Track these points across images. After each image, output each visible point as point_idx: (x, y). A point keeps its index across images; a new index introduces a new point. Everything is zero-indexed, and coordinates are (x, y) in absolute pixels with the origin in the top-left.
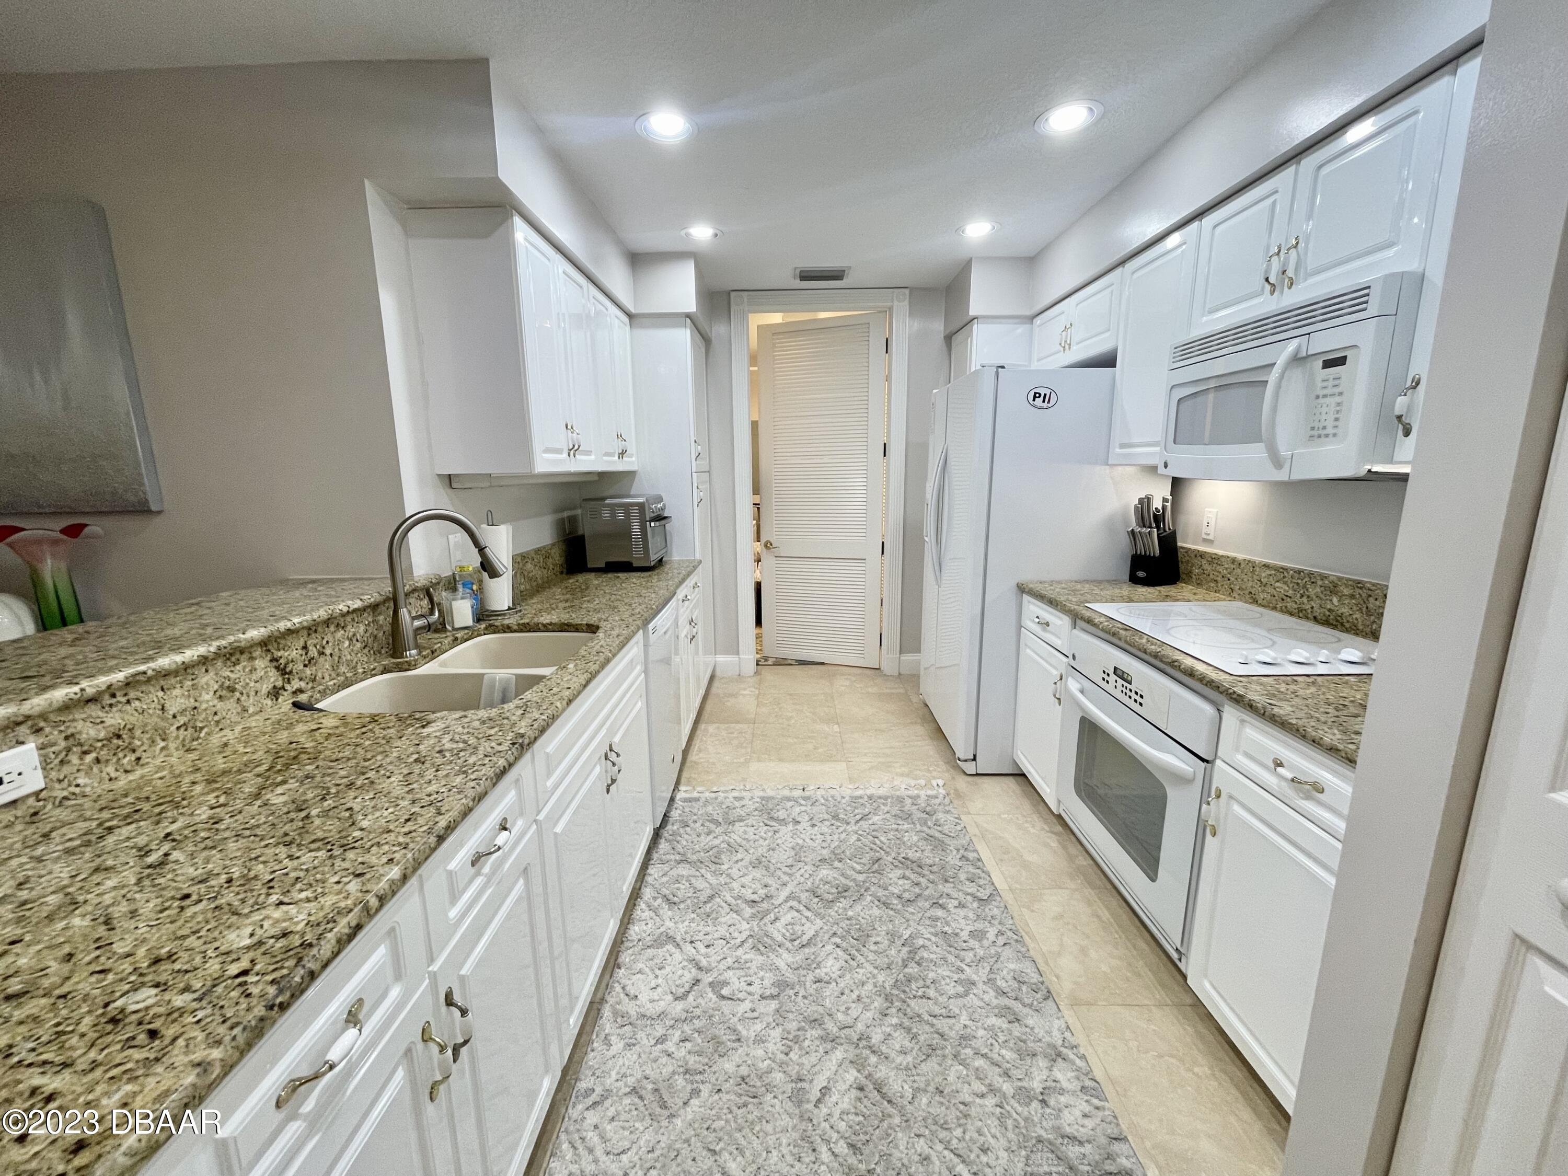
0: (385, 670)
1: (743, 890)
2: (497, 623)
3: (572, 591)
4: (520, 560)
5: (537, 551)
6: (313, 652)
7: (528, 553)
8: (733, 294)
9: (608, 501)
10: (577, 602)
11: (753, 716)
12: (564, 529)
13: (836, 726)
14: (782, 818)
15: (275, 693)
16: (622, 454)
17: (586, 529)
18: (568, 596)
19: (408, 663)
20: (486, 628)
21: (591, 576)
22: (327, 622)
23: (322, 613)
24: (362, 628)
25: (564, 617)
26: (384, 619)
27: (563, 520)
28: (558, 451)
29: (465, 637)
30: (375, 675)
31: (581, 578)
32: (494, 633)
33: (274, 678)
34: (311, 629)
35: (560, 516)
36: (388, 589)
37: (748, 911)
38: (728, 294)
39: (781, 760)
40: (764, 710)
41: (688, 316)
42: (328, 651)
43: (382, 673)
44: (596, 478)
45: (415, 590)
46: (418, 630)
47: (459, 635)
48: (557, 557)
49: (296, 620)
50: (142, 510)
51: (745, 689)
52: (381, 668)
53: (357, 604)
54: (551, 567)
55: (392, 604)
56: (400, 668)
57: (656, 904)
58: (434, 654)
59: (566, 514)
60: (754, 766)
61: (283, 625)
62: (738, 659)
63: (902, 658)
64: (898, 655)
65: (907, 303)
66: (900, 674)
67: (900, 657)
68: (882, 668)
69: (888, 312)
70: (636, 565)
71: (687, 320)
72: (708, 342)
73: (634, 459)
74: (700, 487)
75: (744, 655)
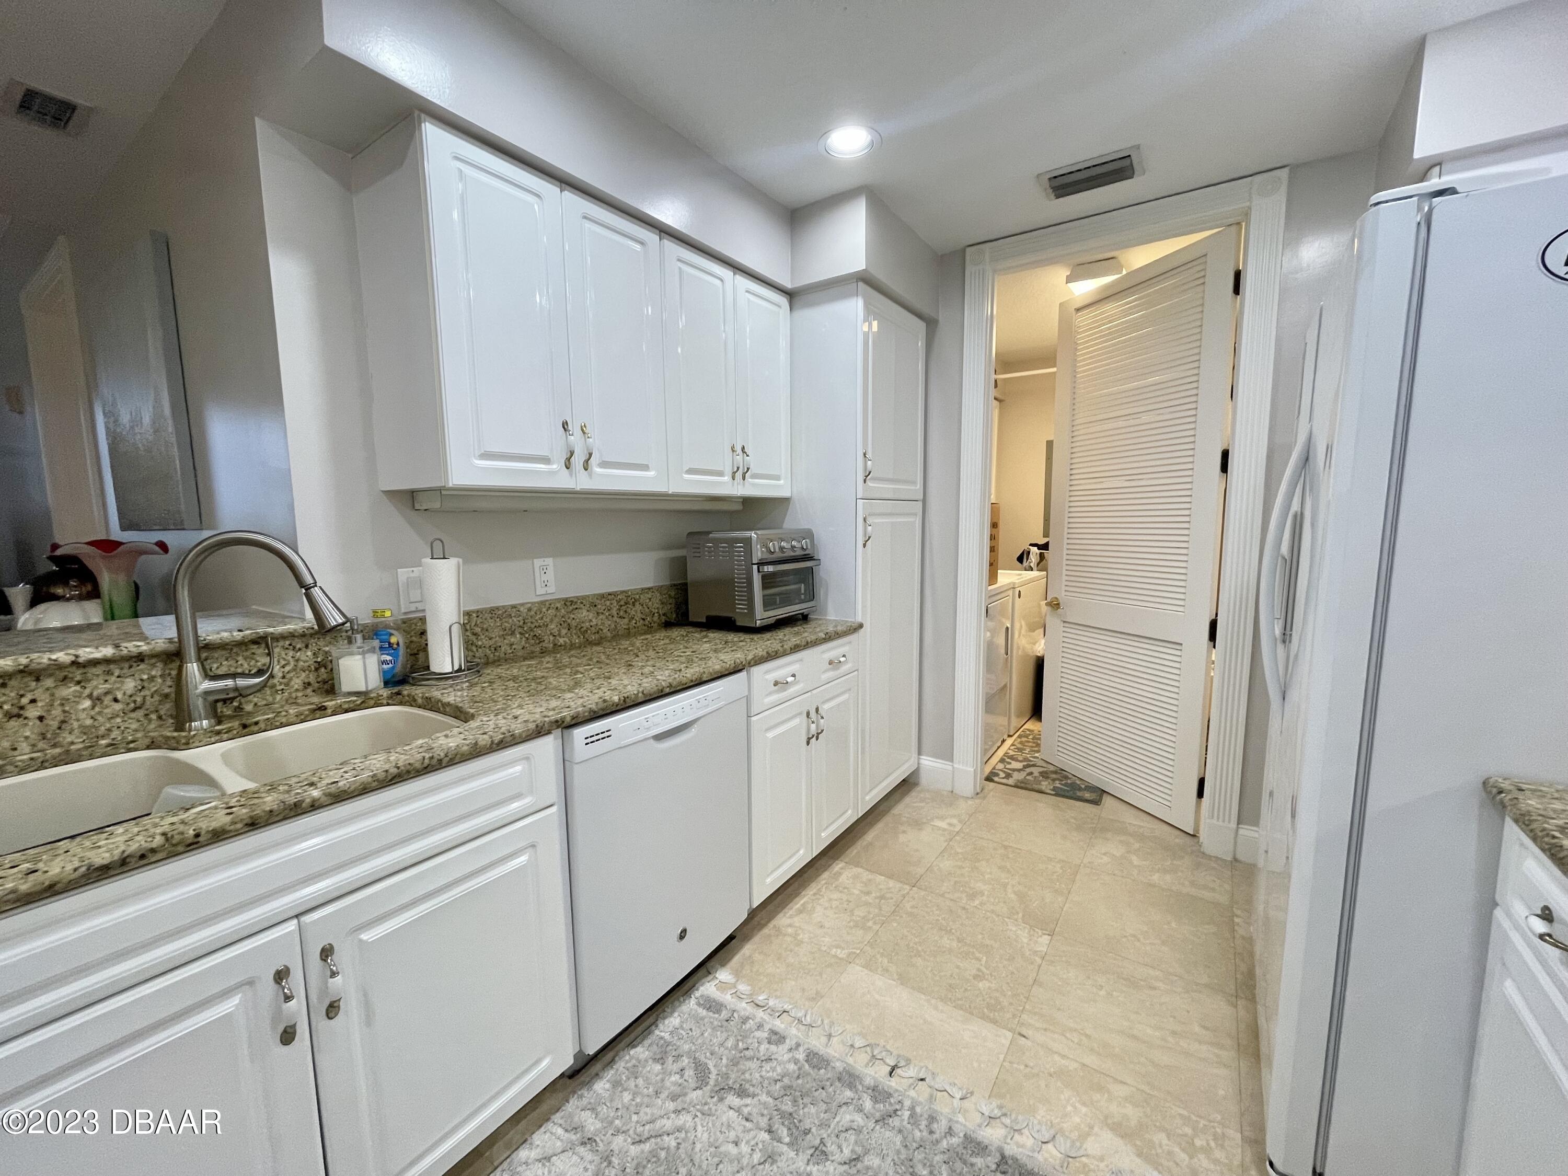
2: (418, 691)
5: (607, 595)
8: (968, 250)
9: (712, 535)
11: (920, 871)
13: (1046, 939)
16: (741, 473)
17: (689, 570)
29: (346, 706)
30: (135, 750)
38: (963, 251)
39: (903, 980)
40: (947, 864)
41: (864, 279)
43: (148, 748)
44: (739, 507)
48: (655, 604)
51: (942, 818)
52: (147, 741)
54: (639, 616)
56: (170, 745)
60: (856, 973)
62: (950, 768)
63: (1241, 832)
64: (1233, 825)
65: (1281, 197)
66: (1235, 859)
67: (1238, 828)
68: (1203, 835)
69: (1239, 224)
70: (739, 623)
71: (861, 284)
72: (931, 324)
73: (782, 482)
74: (869, 521)
75: (961, 767)
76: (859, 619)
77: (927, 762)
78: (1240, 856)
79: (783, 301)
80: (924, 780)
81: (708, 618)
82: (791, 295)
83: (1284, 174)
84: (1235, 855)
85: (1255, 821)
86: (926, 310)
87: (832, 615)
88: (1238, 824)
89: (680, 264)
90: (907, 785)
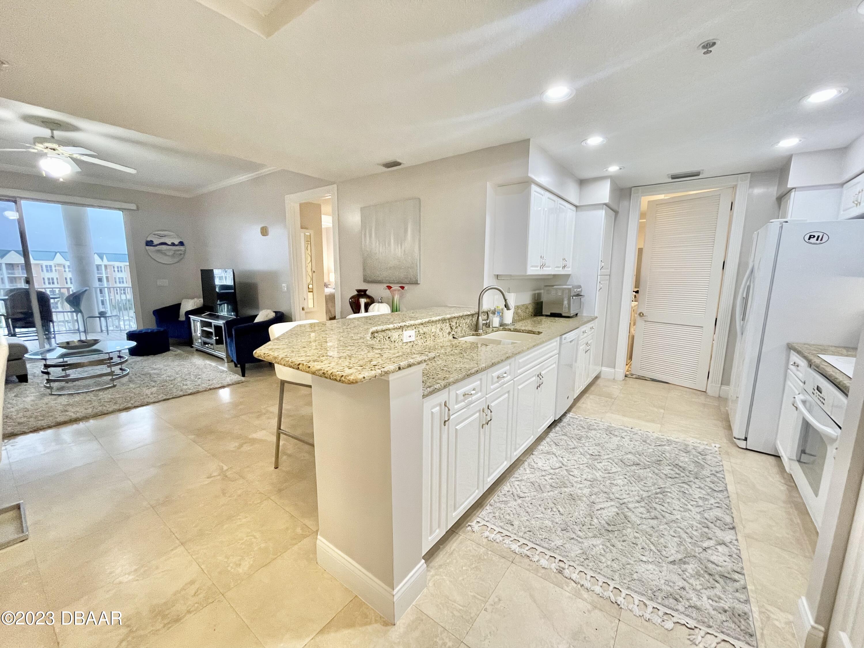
0: (473, 335)
1: (588, 450)
2: (506, 328)
3: (534, 321)
4: (517, 307)
5: (523, 305)
6: (458, 325)
7: (520, 305)
8: (633, 188)
9: (555, 287)
10: (536, 325)
11: (615, 396)
12: (535, 297)
13: (662, 410)
14: (616, 434)
15: (449, 333)
16: (564, 267)
17: (544, 299)
18: (533, 323)
19: (480, 334)
20: (502, 329)
21: (544, 317)
22: (462, 317)
23: (461, 314)
24: (469, 321)
25: (530, 328)
26: (475, 319)
27: (535, 294)
28: (537, 267)
29: (496, 330)
30: (470, 336)
31: (539, 318)
32: (505, 331)
33: (449, 330)
34: (458, 318)
35: (534, 292)
36: (477, 310)
37: (588, 456)
38: (630, 189)
40: (623, 395)
41: (606, 204)
42: (461, 326)
44: (552, 277)
45: (483, 312)
46: (483, 324)
47: (494, 329)
48: (531, 309)
49: (456, 314)
50: (416, 283)
51: (615, 385)
52: (472, 334)
53: (469, 313)
54: (528, 312)
55: (477, 315)
56: (477, 335)
57: (551, 443)
58: (486, 333)
59: (537, 292)
60: (609, 415)
61: (453, 315)
62: (614, 371)
63: (722, 388)
64: (719, 385)
65: (748, 181)
66: (719, 396)
67: (721, 387)
68: (707, 391)
69: (733, 187)
70: (563, 315)
71: (604, 206)
72: (616, 212)
73: (570, 269)
74: (601, 282)
75: (618, 370)
76: (596, 315)
77: (604, 369)
78: (721, 396)
79: (574, 208)
80: (602, 376)
81: (551, 314)
82: (576, 207)
83: (749, 175)
84: (719, 394)
85: (728, 384)
86: (615, 207)
87: (585, 314)
88: (722, 384)
89: (560, 205)
90: (597, 378)
